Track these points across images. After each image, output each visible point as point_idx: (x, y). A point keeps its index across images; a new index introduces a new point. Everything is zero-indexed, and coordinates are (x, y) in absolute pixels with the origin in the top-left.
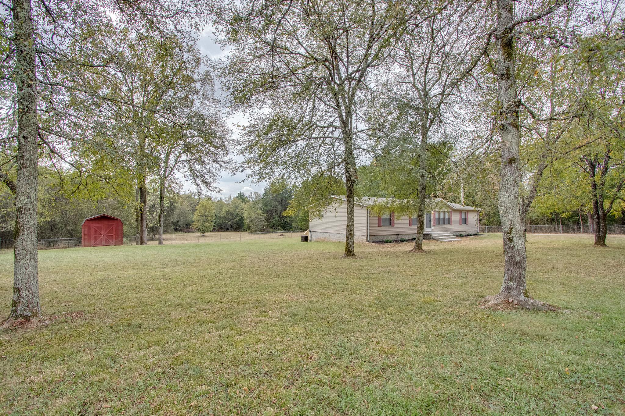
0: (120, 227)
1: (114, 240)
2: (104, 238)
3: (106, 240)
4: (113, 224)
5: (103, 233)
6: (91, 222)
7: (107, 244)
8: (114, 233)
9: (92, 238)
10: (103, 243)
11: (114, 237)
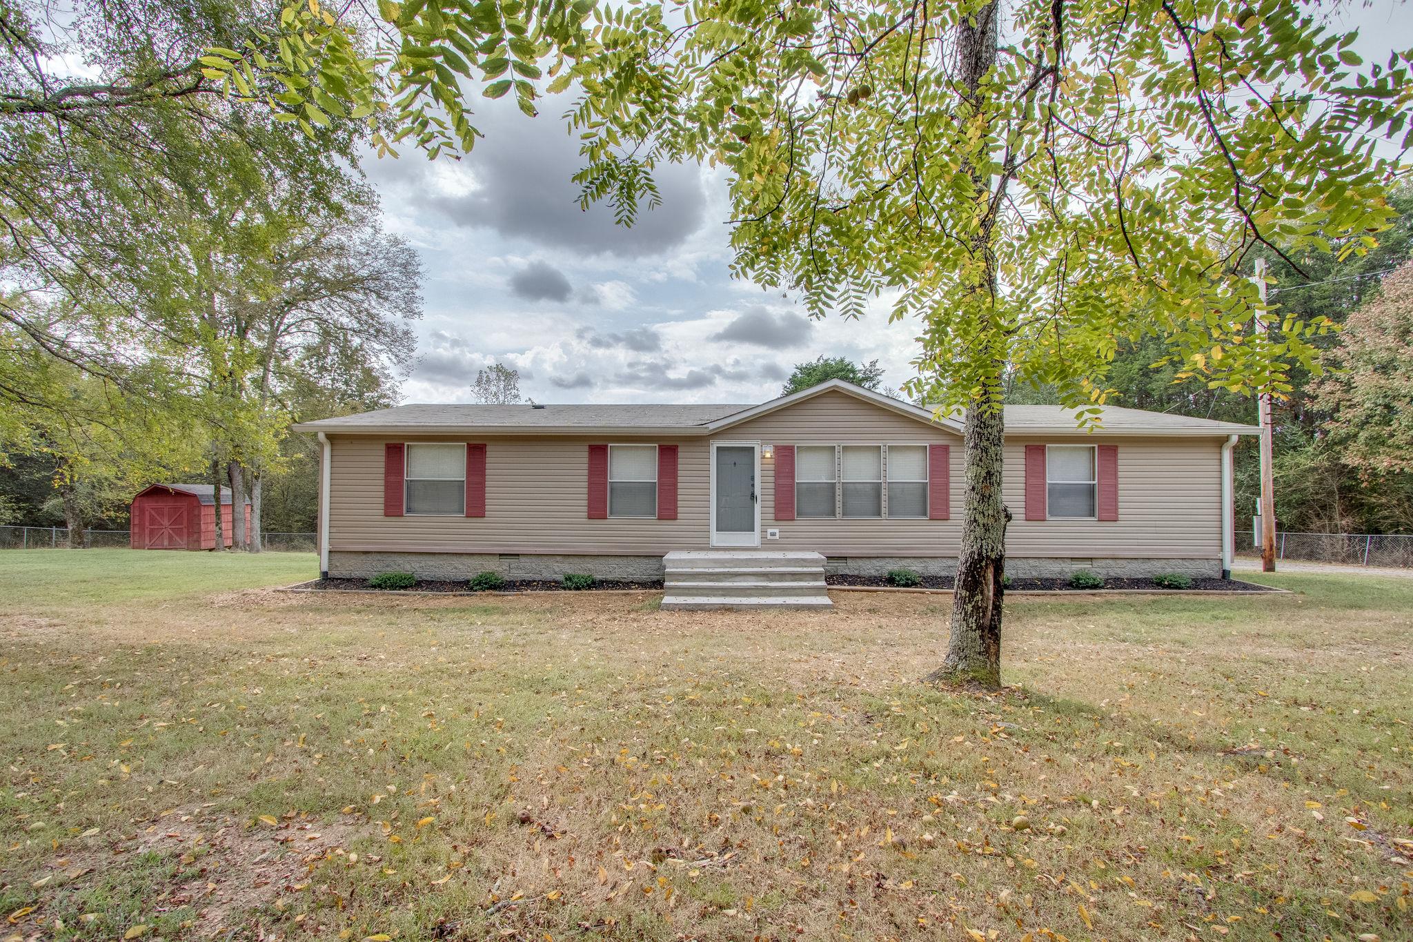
0: (196, 512)
1: (185, 538)
2: (166, 533)
3: (170, 538)
4: (183, 504)
5: (166, 522)
6: (145, 499)
7: (172, 546)
8: (185, 522)
9: (147, 531)
10: (166, 543)
11: (185, 530)
